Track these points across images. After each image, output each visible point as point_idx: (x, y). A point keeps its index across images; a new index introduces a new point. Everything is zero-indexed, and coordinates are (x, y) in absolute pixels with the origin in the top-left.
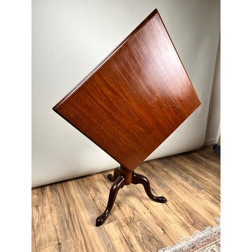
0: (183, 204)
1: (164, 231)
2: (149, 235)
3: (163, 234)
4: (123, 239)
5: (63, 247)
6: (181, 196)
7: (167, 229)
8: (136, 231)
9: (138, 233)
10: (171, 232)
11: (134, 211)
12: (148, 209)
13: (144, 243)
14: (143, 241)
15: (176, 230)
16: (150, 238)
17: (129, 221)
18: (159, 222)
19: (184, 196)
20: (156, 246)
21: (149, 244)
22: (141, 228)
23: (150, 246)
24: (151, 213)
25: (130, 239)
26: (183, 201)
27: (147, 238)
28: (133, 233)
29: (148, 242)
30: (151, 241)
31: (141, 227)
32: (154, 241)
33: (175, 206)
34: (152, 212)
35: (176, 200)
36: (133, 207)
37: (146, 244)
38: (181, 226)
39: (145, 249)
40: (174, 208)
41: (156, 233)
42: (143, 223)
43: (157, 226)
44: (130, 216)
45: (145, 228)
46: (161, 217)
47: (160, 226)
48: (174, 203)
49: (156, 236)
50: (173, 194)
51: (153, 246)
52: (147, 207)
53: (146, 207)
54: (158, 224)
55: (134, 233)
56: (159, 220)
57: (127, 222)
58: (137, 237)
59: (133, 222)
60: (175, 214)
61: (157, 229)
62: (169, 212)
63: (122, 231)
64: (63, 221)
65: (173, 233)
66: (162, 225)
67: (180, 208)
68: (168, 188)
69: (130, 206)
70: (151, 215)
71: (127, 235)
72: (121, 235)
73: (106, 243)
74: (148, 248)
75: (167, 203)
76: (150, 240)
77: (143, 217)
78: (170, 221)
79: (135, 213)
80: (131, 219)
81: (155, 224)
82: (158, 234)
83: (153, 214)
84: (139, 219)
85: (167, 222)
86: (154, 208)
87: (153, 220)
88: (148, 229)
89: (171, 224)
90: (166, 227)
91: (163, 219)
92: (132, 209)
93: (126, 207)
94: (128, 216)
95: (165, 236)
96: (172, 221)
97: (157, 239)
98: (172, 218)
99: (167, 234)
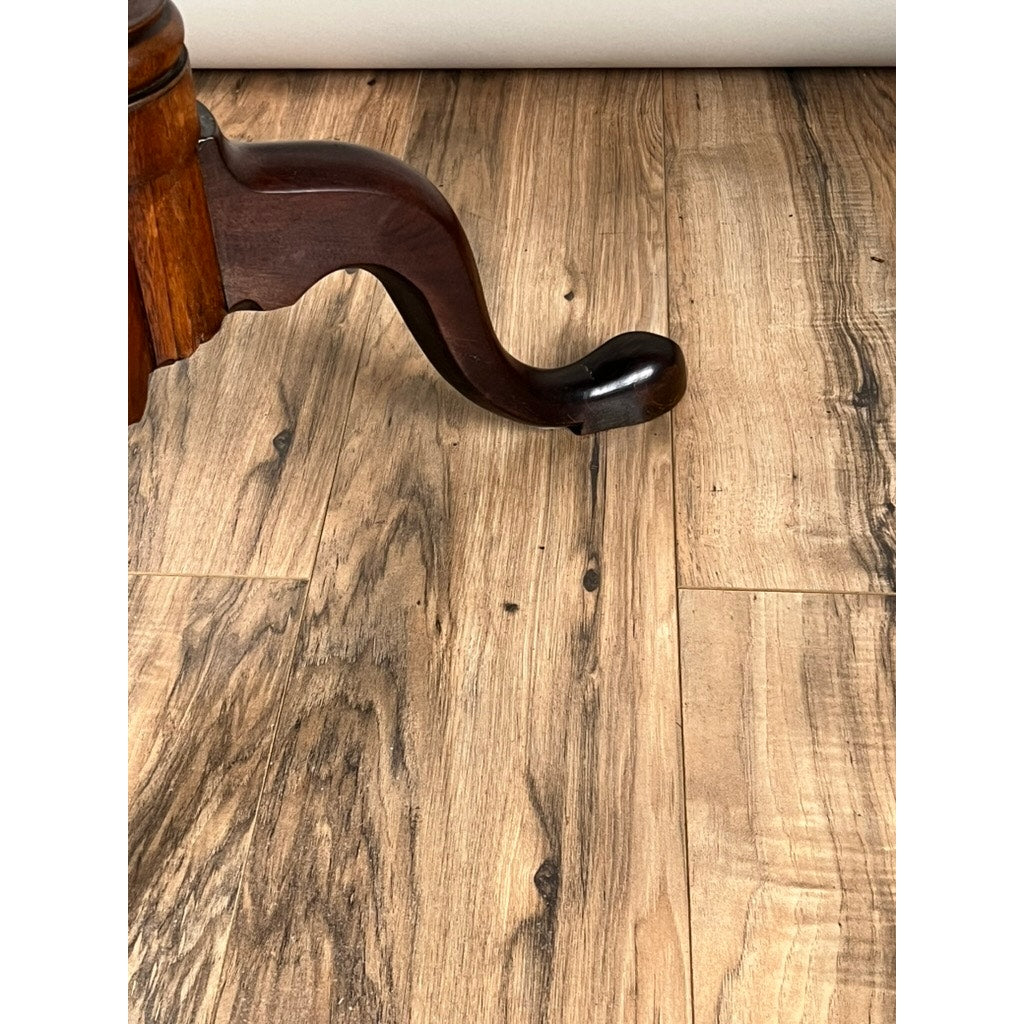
1: (551, 902)
2: (323, 870)
3: (502, 925)
7: (617, 897)
8: (215, 762)
9: (214, 785)
10: (629, 956)
11: (392, 548)
12: (592, 581)
14: (181, 902)
15: (734, 971)
17: (246, 624)
18: (588, 773)
21: (207, 965)
22: (302, 755)
24: (585, 636)
27: (258, 898)
28: (161, 760)
29: (221, 944)
30: (274, 942)
31: (310, 736)
32: (307, 961)
34: (607, 631)
36: (426, 504)
37: (185, 946)
38: (846, 956)
41: (425, 888)
42: (381, 709)
43: (522, 811)
44: (306, 575)
45: (352, 767)
46: (668, 730)
47: (548, 820)
49: (396, 913)
51: (239, 1018)
52: (607, 558)
53: (594, 555)
55: (181, 767)
56: (612, 759)
57: (214, 624)
59: (270, 656)
61: (484, 833)
65: (648, 990)
66: (581, 824)
69: (409, 484)
70: (567, 663)
76: (265, 932)
77: (449, 646)
78: (751, 832)
79: (395, 568)
80: (294, 612)
81: (520, 781)
82: (429, 911)
83: (604, 662)
84: (378, 653)
85: (699, 814)
86: (688, 600)
87: (531, 729)
88: (373, 803)
89: (735, 866)
90: (624, 873)
91: (670, 765)
92: (403, 516)
93: (364, 472)
94: (281, 572)
95: (507, 967)
96: (794, 836)
97: (358, 957)
98: (814, 806)
99: (558, 959)
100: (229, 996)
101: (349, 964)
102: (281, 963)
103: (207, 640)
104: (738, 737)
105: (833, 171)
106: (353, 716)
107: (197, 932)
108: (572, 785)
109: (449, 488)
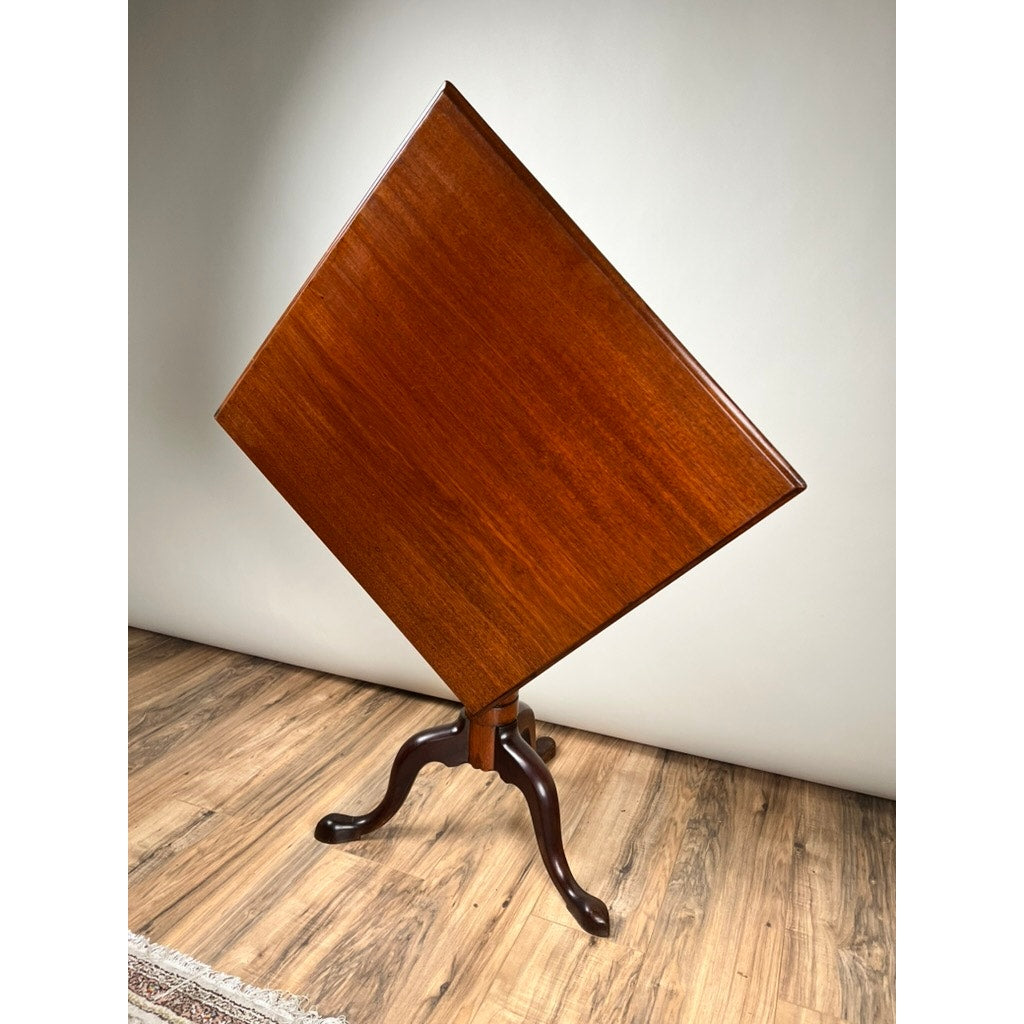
0: (661, 994)
1: (442, 994)
2: (387, 964)
3: (426, 995)
4: (317, 912)
5: (204, 823)
6: (703, 968)
7: (460, 999)
8: (373, 925)
9: (370, 931)
10: (456, 1015)
11: (454, 877)
12: (506, 904)
13: (340, 966)
14: (346, 961)
16: (372, 971)
17: (401, 888)
18: (473, 961)
19: (726, 979)
20: (351, 1003)
21: (344, 980)
22: (397, 931)
23: (342, 987)
24: (495, 921)
25: (330, 926)
26: (681, 987)
27: (366, 966)
28: (360, 920)
29: (351, 975)
30: (364, 980)
31: (402, 926)
32: (369, 989)
33: (617, 972)
34: (502, 921)
35: (660, 961)
36: (470, 867)
37: (341, 973)
39: (319, 979)
40: (595, 974)
41: (410, 978)
42: (424, 925)
43: (448, 966)
44: (425, 878)
45: (408, 939)
46: (502, 957)
47: (454, 972)
48: (631, 963)
49: (399, 982)
50: (687, 936)
51: (345, 996)
52: (514, 899)
53: (511, 897)
54: (459, 966)
55: (365, 923)
56: (482, 959)
57: (393, 885)
58: (348, 938)
59: (403, 899)
60: (568, 990)
61: (435, 968)
62: (560, 968)
63: (344, 894)
64: (283, 776)
66: (462, 976)
67: (622, 993)
68: (704, 906)
69: (468, 859)
70: (484, 927)
71: (338, 912)
72: (328, 900)
73: (275, 886)
74: (328, 987)
75: (602, 942)
76: (363, 976)
77: (453, 912)
78: (509, 993)
79: (450, 884)
80: (416, 888)
81: (452, 957)
82: (408, 985)
83: (495, 931)
84: (432, 908)
85: (498, 982)
86: (531, 918)
87: (463, 944)
88: (409, 951)
89: (499, 1002)
90: (466, 993)
91: (497, 966)
92: (461, 868)
93: (458, 851)
94: (418, 875)
95: (421, 1007)
96: (520, 999)
97: (383, 991)
98: (532, 992)
99: (435, 1010)
100: (345, 991)
101: (380, 991)
102: (363, 985)
103: (388, 890)
104: (521, 965)
105: (661, 789)
106: (416, 924)
107: (346, 970)
108: (466, 964)
109: (479, 864)
